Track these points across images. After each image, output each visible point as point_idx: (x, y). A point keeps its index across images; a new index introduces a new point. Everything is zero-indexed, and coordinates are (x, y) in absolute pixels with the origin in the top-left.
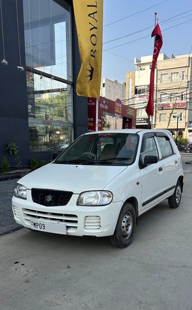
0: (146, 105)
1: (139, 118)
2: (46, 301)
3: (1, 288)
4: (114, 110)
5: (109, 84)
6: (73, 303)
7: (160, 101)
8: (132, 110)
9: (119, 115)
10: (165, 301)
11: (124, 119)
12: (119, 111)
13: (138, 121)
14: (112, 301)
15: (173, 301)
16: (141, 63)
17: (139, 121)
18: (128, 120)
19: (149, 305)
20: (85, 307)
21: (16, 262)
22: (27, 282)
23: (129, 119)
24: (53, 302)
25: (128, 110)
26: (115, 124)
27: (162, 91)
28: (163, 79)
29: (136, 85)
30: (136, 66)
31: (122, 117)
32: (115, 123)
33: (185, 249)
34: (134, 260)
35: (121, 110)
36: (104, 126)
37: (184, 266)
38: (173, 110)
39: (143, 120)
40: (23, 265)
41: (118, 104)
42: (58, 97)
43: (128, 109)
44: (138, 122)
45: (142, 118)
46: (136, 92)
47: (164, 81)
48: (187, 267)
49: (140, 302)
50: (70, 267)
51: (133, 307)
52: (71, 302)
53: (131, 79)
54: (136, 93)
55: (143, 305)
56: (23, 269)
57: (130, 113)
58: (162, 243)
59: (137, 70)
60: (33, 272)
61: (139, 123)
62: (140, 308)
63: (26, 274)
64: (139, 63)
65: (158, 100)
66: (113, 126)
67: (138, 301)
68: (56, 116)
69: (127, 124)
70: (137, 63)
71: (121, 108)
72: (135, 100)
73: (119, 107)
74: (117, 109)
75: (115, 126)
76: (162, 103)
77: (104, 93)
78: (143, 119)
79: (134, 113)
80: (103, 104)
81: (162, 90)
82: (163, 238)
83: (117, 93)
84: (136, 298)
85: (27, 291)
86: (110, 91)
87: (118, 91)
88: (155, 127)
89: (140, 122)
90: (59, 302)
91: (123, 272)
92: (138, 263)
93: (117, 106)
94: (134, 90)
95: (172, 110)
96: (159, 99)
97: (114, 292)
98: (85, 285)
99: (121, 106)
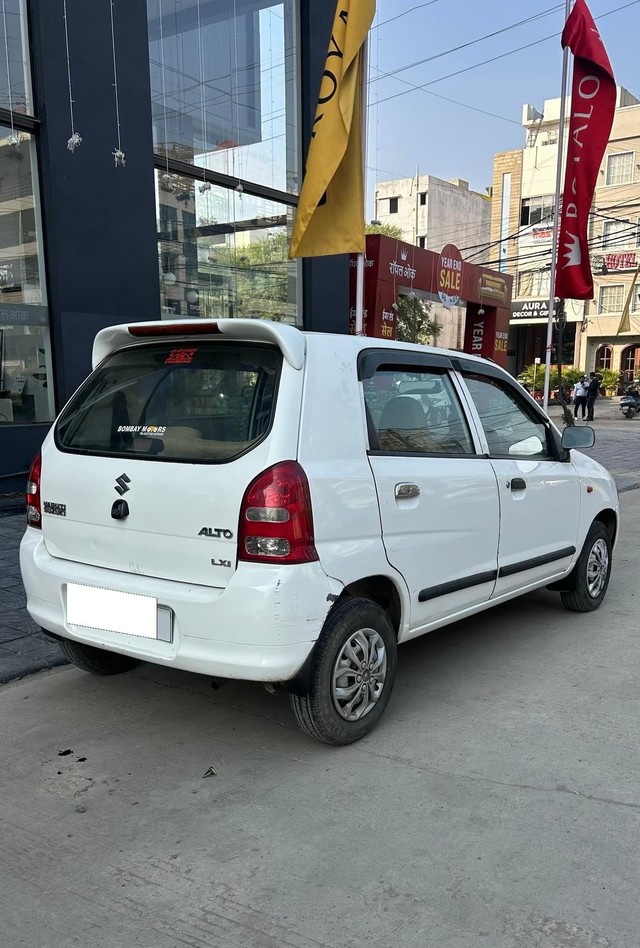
0: (549, 259)
1: (532, 302)
2: (118, 869)
3: (5, 825)
4: (437, 279)
5: (439, 192)
6: (193, 881)
7: (602, 244)
8: (496, 279)
9: (452, 298)
10: (468, 895)
11: (472, 309)
12: (454, 285)
13: (529, 310)
14: (307, 882)
15: (494, 895)
16: (545, 119)
17: (533, 311)
18: (482, 311)
19: (415, 901)
20: (225, 895)
21: (64, 750)
22: (81, 810)
23: (484, 307)
24: (136, 876)
25: (484, 280)
26: (457, 322)
27: (606, 212)
28: (616, 173)
29: (524, 196)
30: (528, 131)
31: (461, 303)
32: (457, 318)
33: (582, 735)
34: (409, 762)
35: (458, 281)
36: (419, 330)
37: (561, 789)
38: (636, 276)
39: (544, 309)
40: (83, 760)
41: (448, 263)
42: (278, 241)
43: (484, 275)
44: (530, 314)
45: (541, 303)
46: (526, 216)
47: (618, 177)
48: (569, 792)
49: (391, 892)
50: (213, 774)
51: (367, 905)
52: (188, 879)
53: (508, 177)
54: (524, 222)
55: (398, 900)
56: (80, 772)
57: (490, 288)
58: (515, 713)
59: (529, 144)
60: (104, 782)
61: (532, 317)
62: (385, 910)
63: (83, 787)
64: (538, 121)
65: (598, 240)
66: (450, 328)
67: (387, 887)
68: (273, 299)
69: (479, 325)
70: (531, 122)
71: (458, 275)
72: (520, 245)
73: (451, 270)
74: (445, 276)
75: (456, 329)
76: (610, 250)
77: (423, 222)
78: (544, 306)
79: (503, 290)
80: (400, 262)
81: (605, 209)
82: (521, 697)
83: (464, 221)
84: (382, 879)
85: (73, 839)
86: (442, 217)
87: (470, 215)
88: (583, 330)
89: (535, 314)
90: (155, 876)
91: (365, 798)
92: (420, 772)
93: (447, 269)
94: (517, 212)
95: (634, 274)
96: (600, 237)
97: (323, 855)
98: (241, 830)
99: (458, 266)
